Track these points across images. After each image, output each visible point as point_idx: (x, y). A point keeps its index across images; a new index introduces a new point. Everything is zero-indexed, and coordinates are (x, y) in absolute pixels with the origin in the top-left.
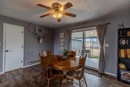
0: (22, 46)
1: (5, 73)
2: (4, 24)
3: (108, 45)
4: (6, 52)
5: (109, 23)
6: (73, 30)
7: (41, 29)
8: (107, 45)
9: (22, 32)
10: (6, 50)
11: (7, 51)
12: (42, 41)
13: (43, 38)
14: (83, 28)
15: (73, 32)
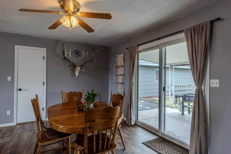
0: (44, 83)
1: (17, 124)
2: (16, 47)
3: (218, 81)
4: (18, 91)
5: (219, 19)
6: (138, 46)
7: (78, 50)
8: (215, 83)
9: (42, 58)
10: (18, 89)
11: (20, 90)
12: (80, 72)
13: (81, 66)
14: (159, 39)
15: (140, 52)
